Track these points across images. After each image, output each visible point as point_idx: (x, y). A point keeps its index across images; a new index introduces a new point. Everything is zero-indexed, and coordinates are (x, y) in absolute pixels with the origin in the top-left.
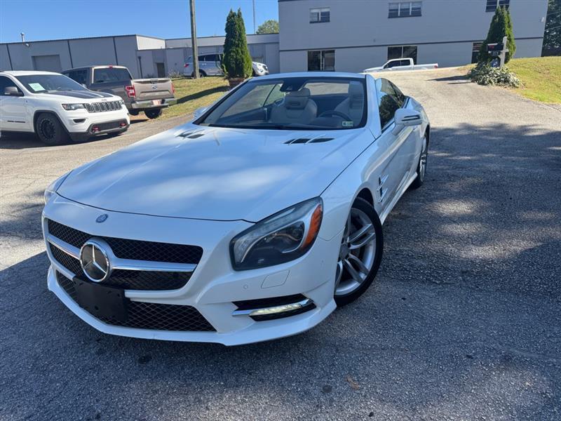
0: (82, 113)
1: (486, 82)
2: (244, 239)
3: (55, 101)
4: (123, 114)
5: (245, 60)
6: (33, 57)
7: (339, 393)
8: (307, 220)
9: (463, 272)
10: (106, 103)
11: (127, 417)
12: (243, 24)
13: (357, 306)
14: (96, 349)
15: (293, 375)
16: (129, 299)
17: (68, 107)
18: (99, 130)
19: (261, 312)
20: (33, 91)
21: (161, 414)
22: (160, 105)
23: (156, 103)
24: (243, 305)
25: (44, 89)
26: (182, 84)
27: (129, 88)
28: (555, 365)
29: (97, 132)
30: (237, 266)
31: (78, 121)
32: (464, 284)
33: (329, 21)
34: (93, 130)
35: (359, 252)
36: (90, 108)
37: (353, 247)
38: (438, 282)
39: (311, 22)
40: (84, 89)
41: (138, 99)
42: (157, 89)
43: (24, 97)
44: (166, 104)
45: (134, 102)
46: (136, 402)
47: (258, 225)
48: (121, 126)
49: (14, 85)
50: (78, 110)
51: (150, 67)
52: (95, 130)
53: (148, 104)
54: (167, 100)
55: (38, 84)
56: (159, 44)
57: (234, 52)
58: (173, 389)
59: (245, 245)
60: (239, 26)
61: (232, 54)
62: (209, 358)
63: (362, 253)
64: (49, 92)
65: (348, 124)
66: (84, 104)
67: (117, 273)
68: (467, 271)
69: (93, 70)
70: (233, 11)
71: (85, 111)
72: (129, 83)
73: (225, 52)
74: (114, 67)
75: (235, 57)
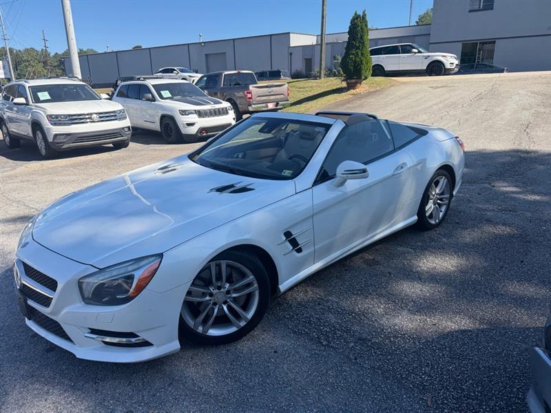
0: (193, 118)
2: (89, 280)
3: (176, 106)
4: (230, 118)
5: (364, 62)
6: (206, 55)
8: (138, 274)
9: (360, 339)
10: (214, 110)
17: (184, 113)
18: (207, 133)
20: (162, 97)
22: (274, 107)
23: (271, 106)
24: (93, 331)
25: (171, 96)
26: (307, 85)
27: (248, 93)
31: (189, 125)
33: (492, 9)
34: (200, 132)
36: (200, 114)
37: (233, 295)
38: (324, 343)
39: (470, 11)
40: (204, 95)
41: (254, 102)
42: (272, 93)
43: (156, 102)
44: (279, 107)
45: (250, 105)
47: (101, 271)
50: (190, 116)
52: (203, 133)
53: (262, 107)
54: (281, 103)
55: (168, 92)
56: (310, 40)
57: (354, 54)
60: (362, 28)
61: (351, 56)
64: (174, 98)
65: (287, 173)
66: (195, 110)
67: (24, 286)
69: (224, 74)
70: (358, 13)
71: (195, 116)
72: (247, 88)
73: (345, 53)
74: (241, 72)
75: (354, 59)
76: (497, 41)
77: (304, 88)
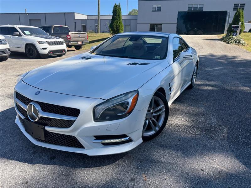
0: (46, 45)
1: (230, 43)
2: (100, 107)
3: (35, 39)
4: (64, 47)
5: (120, 26)
6: (30, 20)
7: (138, 182)
8: (130, 100)
9: (206, 130)
10: (57, 42)
11: (40, 184)
12: (121, 10)
13: (153, 141)
14: (33, 151)
15: (118, 172)
16: (47, 130)
17: (40, 42)
18: (53, 53)
19: (107, 141)
20: (26, 35)
21: (55, 184)
22: (81, 44)
23: (80, 43)
24: (98, 138)
25: (30, 34)
26: (92, 35)
27: (68, 36)
28: (243, 178)
29: (52, 54)
30: (96, 119)
31: (44, 49)
32: (205, 135)
33: (160, 11)
34: (50, 53)
35: (157, 117)
36: (49, 43)
37: (154, 114)
38: (193, 134)
39: (152, 11)
40: (48, 35)
41: (72, 41)
42: (80, 37)
43: (22, 37)
44: (83, 44)
45: (70, 42)
46: (45, 177)
47: (107, 101)
48: (63, 52)
49: (18, 31)
50: (44, 44)
51: (79, 27)
52: (51, 53)
53: (76, 43)
54: (84, 42)
55: (28, 32)
56: (84, 17)
58: (63, 173)
59: (101, 110)
60: (119, 11)
61: (115, 23)
62: (82, 160)
63: (158, 118)
64: (33, 35)
65: (158, 57)
66: (47, 42)
67: (42, 118)
68: (208, 129)
69: (53, 27)
70: (116, 4)
71: (47, 44)
72: (68, 33)
73: (112, 22)
74: (62, 26)
75: (116, 25)
76: (163, 24)
77: (91, 37)
